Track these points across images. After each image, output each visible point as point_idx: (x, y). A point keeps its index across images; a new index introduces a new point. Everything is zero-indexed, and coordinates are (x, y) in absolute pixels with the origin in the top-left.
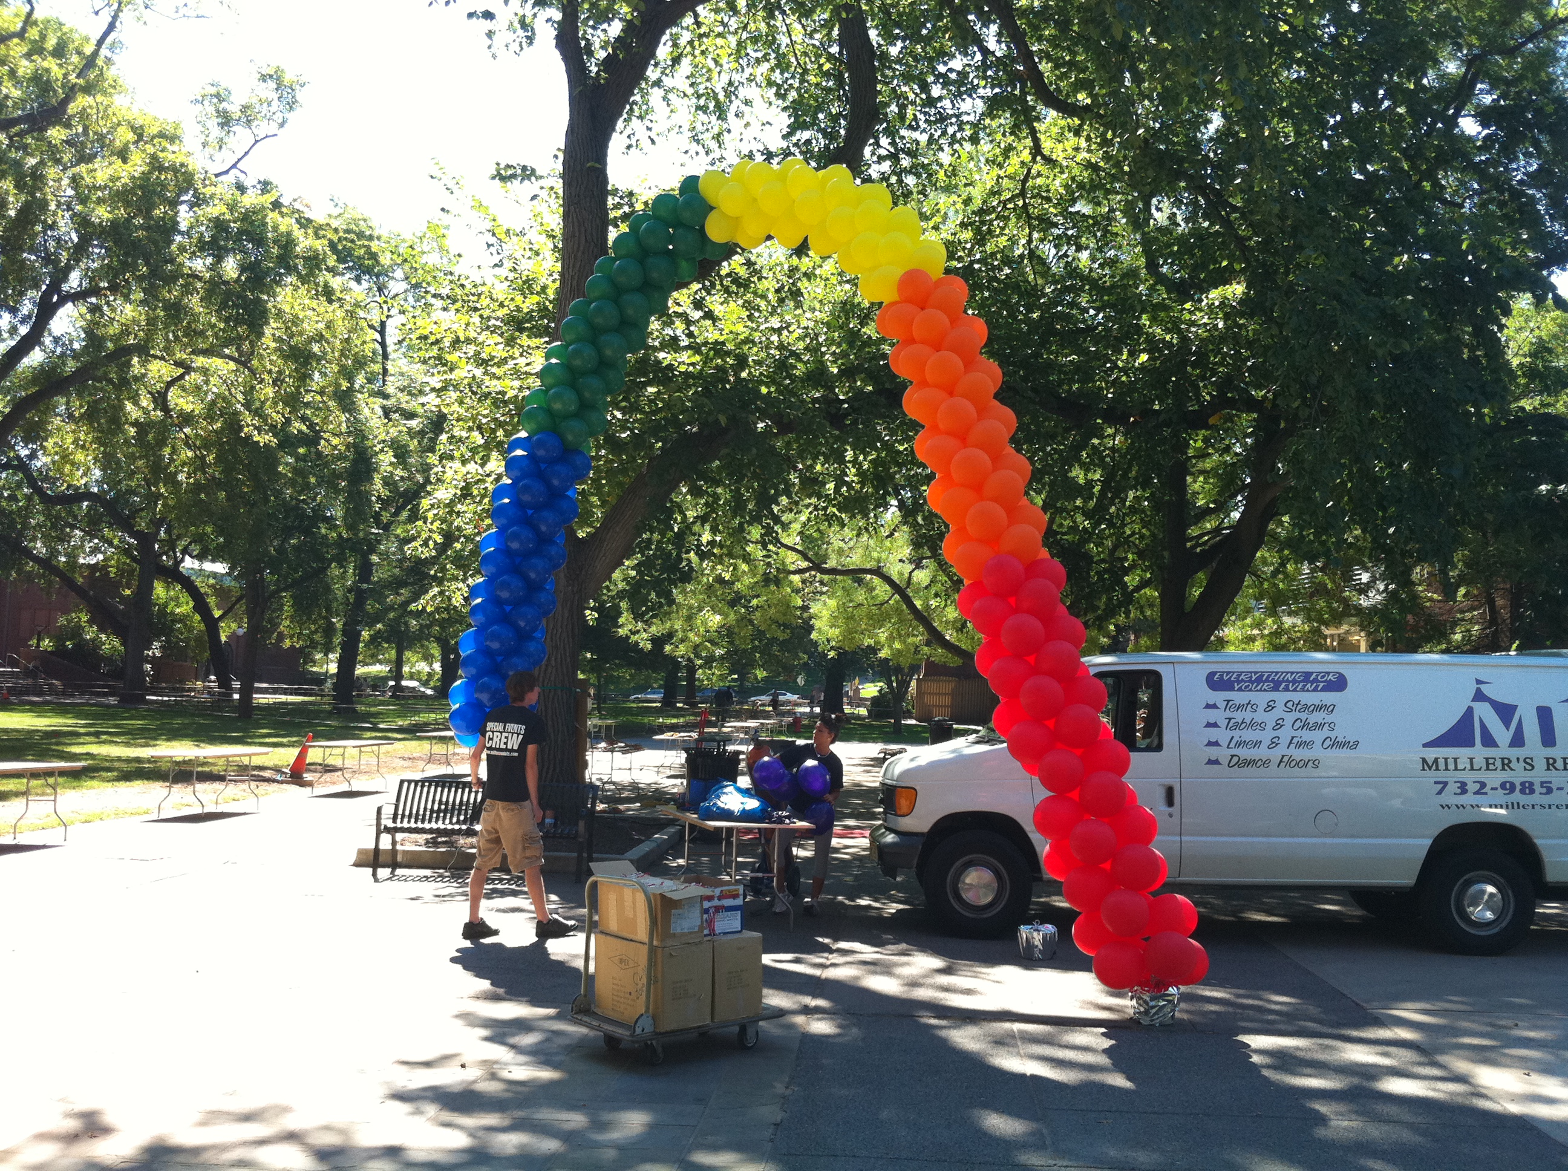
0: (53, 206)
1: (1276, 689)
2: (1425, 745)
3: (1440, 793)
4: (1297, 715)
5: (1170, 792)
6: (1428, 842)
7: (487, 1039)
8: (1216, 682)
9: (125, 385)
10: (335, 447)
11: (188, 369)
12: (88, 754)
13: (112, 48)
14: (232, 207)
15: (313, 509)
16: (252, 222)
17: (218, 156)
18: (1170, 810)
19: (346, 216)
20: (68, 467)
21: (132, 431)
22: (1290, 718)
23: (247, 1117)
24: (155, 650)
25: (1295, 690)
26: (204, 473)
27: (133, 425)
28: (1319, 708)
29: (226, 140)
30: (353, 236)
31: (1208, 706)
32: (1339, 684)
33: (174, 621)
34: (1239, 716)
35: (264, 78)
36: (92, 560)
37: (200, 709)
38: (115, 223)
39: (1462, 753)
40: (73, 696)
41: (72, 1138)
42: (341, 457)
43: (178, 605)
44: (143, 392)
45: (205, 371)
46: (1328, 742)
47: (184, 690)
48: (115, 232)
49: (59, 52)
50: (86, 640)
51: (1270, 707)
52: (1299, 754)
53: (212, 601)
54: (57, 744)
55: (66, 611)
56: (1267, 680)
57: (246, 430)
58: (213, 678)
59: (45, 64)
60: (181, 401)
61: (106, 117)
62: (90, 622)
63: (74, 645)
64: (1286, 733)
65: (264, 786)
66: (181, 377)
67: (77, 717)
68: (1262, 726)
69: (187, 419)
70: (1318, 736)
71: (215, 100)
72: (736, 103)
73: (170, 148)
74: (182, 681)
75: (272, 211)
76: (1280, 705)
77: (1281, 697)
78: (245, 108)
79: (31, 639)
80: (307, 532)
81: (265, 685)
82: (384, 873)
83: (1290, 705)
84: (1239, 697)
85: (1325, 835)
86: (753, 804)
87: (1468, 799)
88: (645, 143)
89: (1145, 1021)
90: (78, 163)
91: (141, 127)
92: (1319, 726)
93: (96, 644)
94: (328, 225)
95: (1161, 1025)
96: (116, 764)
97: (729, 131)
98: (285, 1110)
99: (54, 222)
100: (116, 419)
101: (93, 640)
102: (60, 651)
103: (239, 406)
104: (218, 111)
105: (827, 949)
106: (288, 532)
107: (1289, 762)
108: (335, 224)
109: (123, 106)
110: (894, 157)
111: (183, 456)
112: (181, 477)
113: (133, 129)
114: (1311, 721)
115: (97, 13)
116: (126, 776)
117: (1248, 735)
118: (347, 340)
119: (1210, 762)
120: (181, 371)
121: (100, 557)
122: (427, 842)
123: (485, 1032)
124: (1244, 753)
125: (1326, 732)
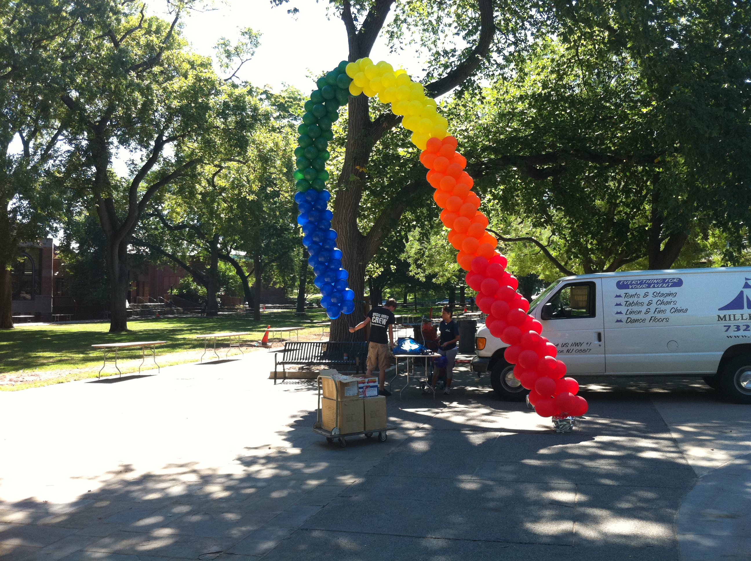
0: (156, 102)
1: (649, 287)
2: (720, 309)
3: (727, 331)
4: (659, 298)
5: (599, 335)
6: (723, 353)
7: (285, 440)
8: (621, 285)
9: (195, 177)
10: (286, 198)
11: (221, 168)
12: (184, 338)
13: (180, 26)
14: (230, 95)
15: (280, 226)
16: (239, 102)
17: (227, 70)
18: (600, 343)
19: (289, 90)
20: (175, 214)
21: (200, 197)
22: (655, 300)
23: (182, 466)
24: (222, 292)
25: (658, 287)
26: (232, 213)
27: (199, 194)
28: (669, 295)
29: (229, 63)
30: (292, 100)
31: (617, 296)
32: (679, 283)
33: (229, 279)
34: (631, 300)
35: (243, 34)
36: (192, 254)
37: (239, 317)
38: (181, 107)
39: (737, 312)
40: (187, 314)
41: (120, 472)
42: (289, 202)
43: (230, 271)
44: (202, 179)
45: (228, 168)
46: (673, 310)
47: (235, 309)
48: (181, 111)
49: (158, 31)
50: (191, 289)
51: (646, 295)
52: (658, 316)
53: (244, 269)
54: (172, 335)
55: (183, 277)
56: (645, 283)
57: (243, 194)
58: (247, 303)
59: (151, 38)
60: (220, 182)
61: (177, 59)
62: (193, 281)
63: (187, 291)
64: (653, 307)
65: (250, 349)
66: (219, 171)
67: (186, 323)
68: (642, 304)
69: (223, 189)
70: (668, 307)
71: (223, 46)
72: (442, 26)
73: (204, 71)
74: (234, 305)
75: (248, 95)
76: (651, 294)
77: (651, 291)
78: (236, 48)
79: (168, 290)
80: (279, 236)
81: (270, 305)
82: (279, 381)
83: (655, 294)
84: (631, 292)
85: (672, 352)
86: (415, 346)
87: (741, 333)
88: (399, 50)
89: (558, 431)
90: (166, 81)
91: (193, 61)
92: (668, 303)
93: (196, 290)
94: (280, 96)
95: (565, 432)
96: (193, 342)
97: (439, 39)
98: (197, 463)
99: (157, 109)
100: (192, 193)
101: (195, 289)
102: (181, 295)
103: (244, 182)
104: (225, 51)
105: (445, 406)
106: (271, 236)
107: (654, 320)
108: (284, 94)
109: (186, 53)
110: (515, 44)
111: (223, 206)
112: (222, 216)
113: (189, 62)
114: (665, 301)
115: (170, 13)
116: (194, 347)
117: (635, 308)
118: (285, 150)
119: (618, 321)
120: (218, 169)
121: (196, 252)
122: (299, 369)
123: (284, 437)
124: (634, 317)
125: (672, 305)
